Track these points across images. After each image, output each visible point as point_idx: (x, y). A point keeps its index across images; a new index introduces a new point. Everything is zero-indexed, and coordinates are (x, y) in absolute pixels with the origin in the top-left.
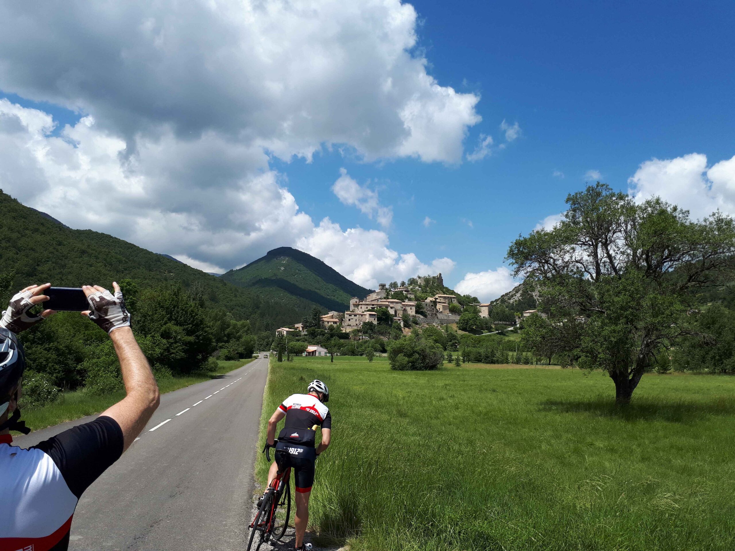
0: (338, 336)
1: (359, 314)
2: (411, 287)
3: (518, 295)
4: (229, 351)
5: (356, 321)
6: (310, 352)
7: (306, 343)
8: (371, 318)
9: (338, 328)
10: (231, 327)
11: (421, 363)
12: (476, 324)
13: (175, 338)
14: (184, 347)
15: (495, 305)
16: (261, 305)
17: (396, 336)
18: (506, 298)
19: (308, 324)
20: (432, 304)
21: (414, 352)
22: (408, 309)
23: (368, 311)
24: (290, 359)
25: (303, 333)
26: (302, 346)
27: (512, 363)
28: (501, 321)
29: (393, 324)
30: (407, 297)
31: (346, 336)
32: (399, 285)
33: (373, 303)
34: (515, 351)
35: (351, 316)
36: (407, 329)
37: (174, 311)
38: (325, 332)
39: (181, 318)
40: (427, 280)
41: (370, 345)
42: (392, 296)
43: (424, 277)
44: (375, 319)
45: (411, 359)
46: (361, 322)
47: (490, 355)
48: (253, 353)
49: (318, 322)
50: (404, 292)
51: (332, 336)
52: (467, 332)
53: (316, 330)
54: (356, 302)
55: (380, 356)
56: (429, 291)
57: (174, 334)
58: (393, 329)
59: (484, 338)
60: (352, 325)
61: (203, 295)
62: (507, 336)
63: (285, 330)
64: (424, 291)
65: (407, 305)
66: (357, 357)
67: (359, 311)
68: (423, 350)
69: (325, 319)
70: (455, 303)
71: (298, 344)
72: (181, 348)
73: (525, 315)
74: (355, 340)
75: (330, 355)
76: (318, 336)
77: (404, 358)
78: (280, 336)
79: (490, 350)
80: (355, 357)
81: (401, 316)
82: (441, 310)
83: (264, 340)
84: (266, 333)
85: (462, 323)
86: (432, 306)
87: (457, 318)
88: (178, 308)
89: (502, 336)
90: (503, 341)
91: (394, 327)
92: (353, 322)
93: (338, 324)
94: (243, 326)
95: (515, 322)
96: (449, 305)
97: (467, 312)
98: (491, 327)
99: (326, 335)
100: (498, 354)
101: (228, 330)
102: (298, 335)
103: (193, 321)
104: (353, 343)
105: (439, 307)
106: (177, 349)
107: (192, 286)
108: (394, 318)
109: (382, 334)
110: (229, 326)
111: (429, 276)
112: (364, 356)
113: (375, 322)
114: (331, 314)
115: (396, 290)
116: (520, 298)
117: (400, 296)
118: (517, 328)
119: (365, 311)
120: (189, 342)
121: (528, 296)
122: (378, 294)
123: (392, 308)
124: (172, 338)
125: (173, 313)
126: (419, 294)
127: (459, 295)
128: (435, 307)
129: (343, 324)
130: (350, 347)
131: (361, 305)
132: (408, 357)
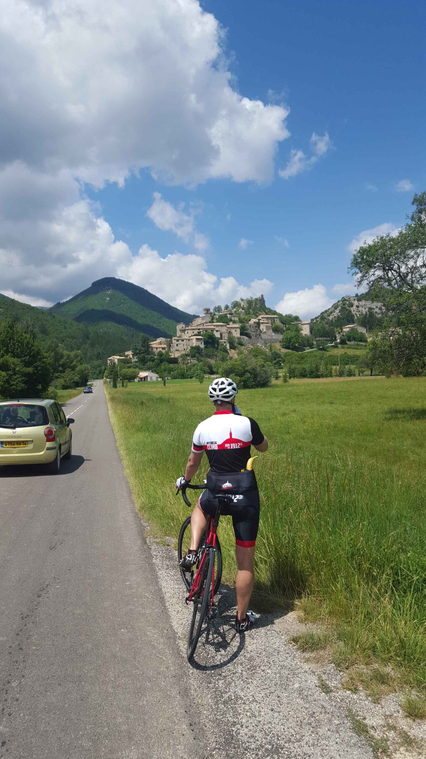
0: (167, 361)
1: (186, 339)
2: (235, 310)
3: (337, 311)
4: (65, 381)
5: (184, 345)
6: (142, 378)
7: (137, 370)
8: (198, 342)
9: (167, 353)
10: (65, 358)
11: (253, 381)
12: (298, 342)
13: (14, 369)
14: (23, 378)
15: (315, 323)
16: (90, 336)
17: (223, 358)
18: (325, 315)
19: (138, 352)
20: (256, 325)
21: (245, 372)
22: (233, 331)
23: (194, 335)
24: (125, 385)
25: (133, 360)
26: (133, 372)
27: (336, 376)
28: (321, 337)
29: (220, 347)
30: (231, 320)
31: (175, 361)
32: (223, 308)
33: (199, 327)
34: (338, 365)
35: (178, 341)
36: (233, 351)
37: (10, 343)
38: (154, 357)
39: (17, 350)
40: (250, 302)
41: (199, 368)
42: (217, 319)
43: (247, 299)
44: (201, 343)
45: (243, 378)
46: (189, 347)
47: (314, 370)
48: (87, 382)
49: (148, 349)
50: (228, 315)
51: (161, 361)
52: (290, 350)
53: (146, 356)
54: (183, 327)
55: (209, 378)
56: (252, 313)
57: (13, 366)
58: (219, 351)
59: (306, 354)
60: (180, 350)
61: (33, 328)
62: (328, 351)
63: (116, 358)
64: (248, 313)
65: (231, 327)
66: (187, 379)
67: (186, 336)
68: (254, 369)
69: (153, 346)
70: (278, 323)
71: (130, 371)
72: (21, 379)
73: (344, 330)
74: (183, 364)
75: (161, 379)
76: (148, 363)
77: (236, 377)
78: (112, 364)
79: (314, 365)
80: (185, 380)
81: (227, 339)
82: (264, 330)
83: (96, 369)
84: (98, 362)
85: (285, 342)
86: (256, 327)
87: (280, 337)
88: (14, 340)
89: (323, 351)
90: (325, 356)
91: (221, 350)
92: (180, 347)
93: (166, 349)
94: (76, 356)
95: (335, 338)
96: (272, 325)
97: (289, 331)
98: (313, 344)
99: (156, 361)
100: (322, 368)
101: (62, 360)
102: (129, 362)
103: (30, 352)
104: (182, 367)
105: (263, 327)
106: (16, 381)
107: (22, 320)
108: (220, 341)
109: (210, 357)
110: (62, 356)
111: (251, 298)
112: (194, 379)
113: (202, 346)
114: (159, 340)
115: (221, 314)
116: (339, 314)
117: (224, 319)
118: (337, 343)
119: (192, 336)
120: (28, 373)
121: (347, 312)
122: (203, 318)
123: (217, 331)
124: (10, 370)
125: (9, 346)
126: (242, 316)
127: (281, 315)
128: (259, 328)
129: (171, 349)
130: (180, 371)
131: (188, 330)
132: (240, 377)
